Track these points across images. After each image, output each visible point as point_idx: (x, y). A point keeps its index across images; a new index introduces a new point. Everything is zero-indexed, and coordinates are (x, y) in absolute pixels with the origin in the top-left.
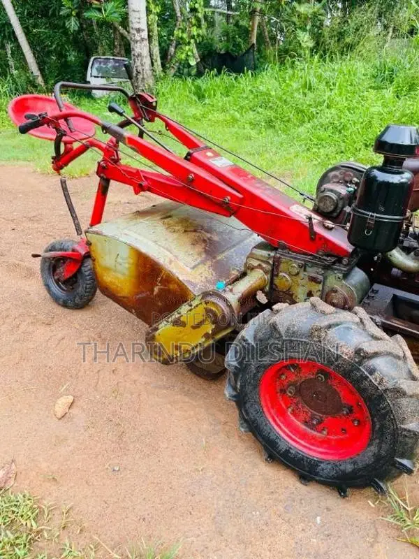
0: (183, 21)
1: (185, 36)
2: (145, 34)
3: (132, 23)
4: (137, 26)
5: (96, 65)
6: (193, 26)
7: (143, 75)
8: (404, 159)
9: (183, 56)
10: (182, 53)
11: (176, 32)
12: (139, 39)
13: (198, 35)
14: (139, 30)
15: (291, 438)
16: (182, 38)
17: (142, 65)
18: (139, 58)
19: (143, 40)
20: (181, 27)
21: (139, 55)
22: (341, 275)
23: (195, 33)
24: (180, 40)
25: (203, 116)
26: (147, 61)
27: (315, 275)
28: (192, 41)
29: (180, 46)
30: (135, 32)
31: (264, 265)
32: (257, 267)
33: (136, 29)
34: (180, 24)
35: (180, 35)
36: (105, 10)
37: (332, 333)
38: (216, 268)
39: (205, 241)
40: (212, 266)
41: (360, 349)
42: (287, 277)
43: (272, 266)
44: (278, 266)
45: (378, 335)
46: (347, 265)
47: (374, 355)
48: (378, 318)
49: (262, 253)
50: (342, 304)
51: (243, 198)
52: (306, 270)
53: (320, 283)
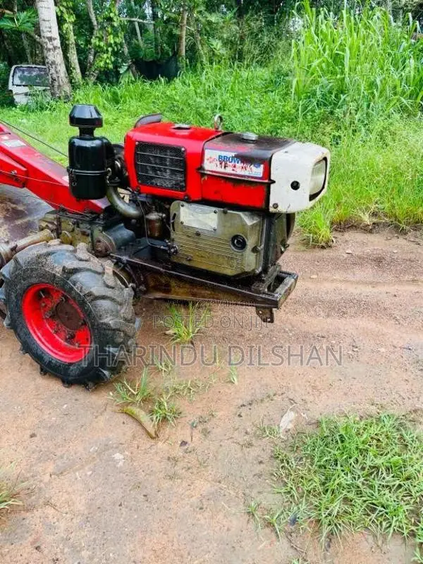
0: (101, 29)
1: (102, 44)
2: (57, 43)
3: (43, 32)
4: (49, 35)
5: (19, 74)
6: (110, 34)
7: (59, 83)
8: (94, 129)
9: (102, 64)
10: (101, 61)
11: (93, 41)
12: (51, 47)
13: (116, 43)
14: (50, 39)
15: (52, 351)
16: (99, 46)
17: (57, 72)
18: (54, 66)
19: (55, 48)
20: (98, 35)
21: (53, 63)
22: (101, 228)
23: (112, 42)
24: (97, 48)
25: (116, 121)
26: (62, 69)
27: (85, 230)
28: (110, 49)
29: (98, 54)
30: (47, 40)
31: (50, 226)
32: (45, 228)
33: (48, 38)
34: (97, 33)
35: (97, 43)
36: (18, 20)
37: (50, 258)
38: (12, 231)
39: (7, 210)
40: (9, 229)
41: (64, 267)
42: (67, 233)
43: (57, 226)
44: (60, 225)
45: (84, 258)
46: (104, 219)
47: (75, 271)
48: (125, 258)
49: (51, 217)
50: (104, 251)
51: (26, 171)
52: (78, 227)
53: (88, 235)
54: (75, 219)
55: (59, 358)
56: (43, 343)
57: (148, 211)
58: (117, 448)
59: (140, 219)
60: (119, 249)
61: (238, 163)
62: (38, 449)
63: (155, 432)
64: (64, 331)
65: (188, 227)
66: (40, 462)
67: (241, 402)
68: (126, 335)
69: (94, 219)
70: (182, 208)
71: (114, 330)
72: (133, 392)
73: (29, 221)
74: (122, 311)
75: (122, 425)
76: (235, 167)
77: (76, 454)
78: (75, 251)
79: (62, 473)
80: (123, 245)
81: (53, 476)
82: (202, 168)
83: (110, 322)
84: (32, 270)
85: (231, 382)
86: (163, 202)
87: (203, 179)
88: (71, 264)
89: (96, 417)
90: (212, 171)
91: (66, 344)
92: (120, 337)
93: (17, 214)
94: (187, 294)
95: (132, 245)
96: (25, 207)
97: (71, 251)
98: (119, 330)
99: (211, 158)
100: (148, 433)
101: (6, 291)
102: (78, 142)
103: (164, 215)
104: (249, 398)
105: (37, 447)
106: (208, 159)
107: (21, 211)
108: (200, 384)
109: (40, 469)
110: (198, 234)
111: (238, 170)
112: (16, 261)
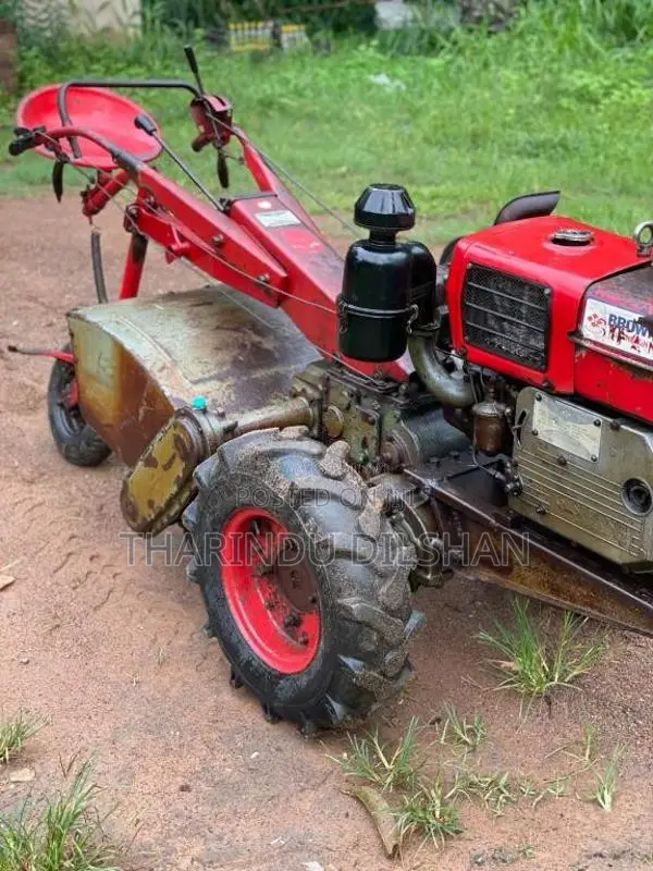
15: (255, 641)
22: (398, 413)
27: (369, 411)
31: (310, 391)
32: (300, 394)
37: (275, 463)
38: (240, 390)
39: (243, 346)
40: (235, 385)
41: (293, 484)
42: (337, 412)
43: (321, 393)
44: (327, 392)
45: (333, 473)
46: (407, 395)
47: (311, 494)
48: (431, 483)
49: (317, 372)
50: (396, 460)
51: (286, 278)
52: (359, 401)
53: (372, 423)
54: (356, 385)
55: (264, 658)
56: (243, 622)
57: (481, 398)
58: (318, 853)
59: (467, 408)
60: (426, 461)
61: (644, 334)
62: (186, 813)
63: (395, 847)
64: (285, 608)
65: (547, 446)
66: (183, 834)
67: (597, 847)
68: (381, 639)
69: (387, 393)
70: (537, 403)
71: (359, 623)
72: (386, 764)
73: (277, 373)
74: (384, 589)
75: (342, 817)
76: (637, 341)
77: (244, 840)
78: (320, 456)
79: (211, 862)
80: (436, 456)
81: (195, 863)
82: (577, 333)
83: (353, 606)
84: (243, 479)
85: (595, 801)
86: (506, 386)
87: (578, 355)
88: (306, 479)
89: (303, 790)
90: (595, 343)
91: (284, 634)
92: (370, 641)
93: (261, 357)
94: (541, 584)
95: (456, 457)
96: (277, 344)
97: (313, 456)
98: (369, 625)
99: (595, 316)
100: (384, 847)
101: (198, 508)
102: (363, 255)
103: (508, 410)
104: (620, 845)
105: (186, 809)
106: (590, 319)
107: (267, 351)
108: (527, 789)
109: (178, 846)
110: (563, 463)
111: (641, 348)
112: (222, 458)
